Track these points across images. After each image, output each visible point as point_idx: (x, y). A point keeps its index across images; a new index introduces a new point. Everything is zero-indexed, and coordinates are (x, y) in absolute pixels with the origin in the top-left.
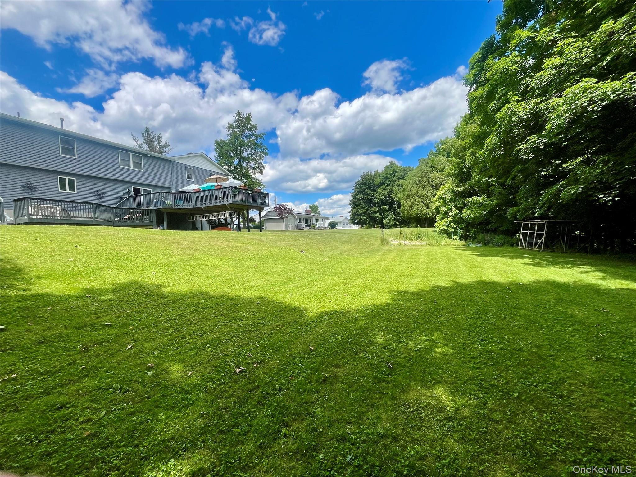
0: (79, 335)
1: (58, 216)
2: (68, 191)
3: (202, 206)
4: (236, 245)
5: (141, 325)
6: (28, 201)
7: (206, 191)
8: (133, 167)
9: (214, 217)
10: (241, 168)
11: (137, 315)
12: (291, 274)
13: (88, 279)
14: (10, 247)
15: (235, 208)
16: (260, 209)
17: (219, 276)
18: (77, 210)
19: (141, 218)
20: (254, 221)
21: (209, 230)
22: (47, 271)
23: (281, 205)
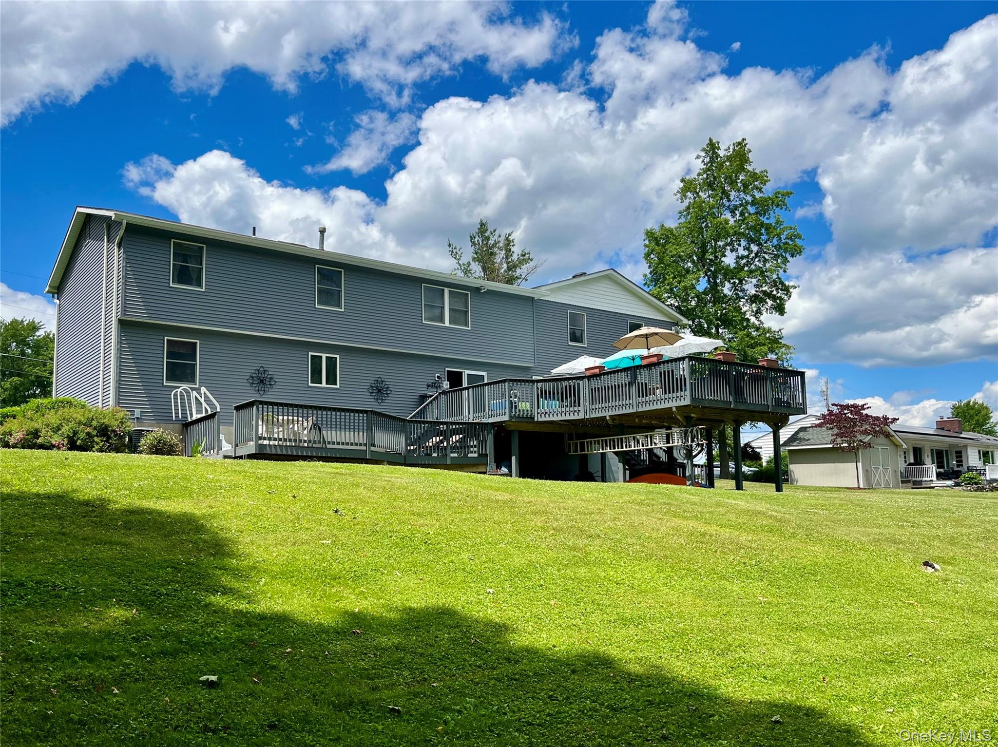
0: (339, 725)
1: (305, 441)
2: (324, 384)
3: (607, 414)
4: (702, 528)
5: (462, 726)
6: (258, 408)
7: (618, 371)
8: (450, 323)
9: (638, 444)
10: (719, 299)
11: (453, 698)
12: (889, 641)
13: (357, 591)
14: (229, 508)
15: (698, 419)
16: (777, 422)
17: (653, 619)
18: (339, 427)
19: (463, 446)
20: (755, 457)
21: (625, 481)
22: (286, 566)
23: (847, 407)
